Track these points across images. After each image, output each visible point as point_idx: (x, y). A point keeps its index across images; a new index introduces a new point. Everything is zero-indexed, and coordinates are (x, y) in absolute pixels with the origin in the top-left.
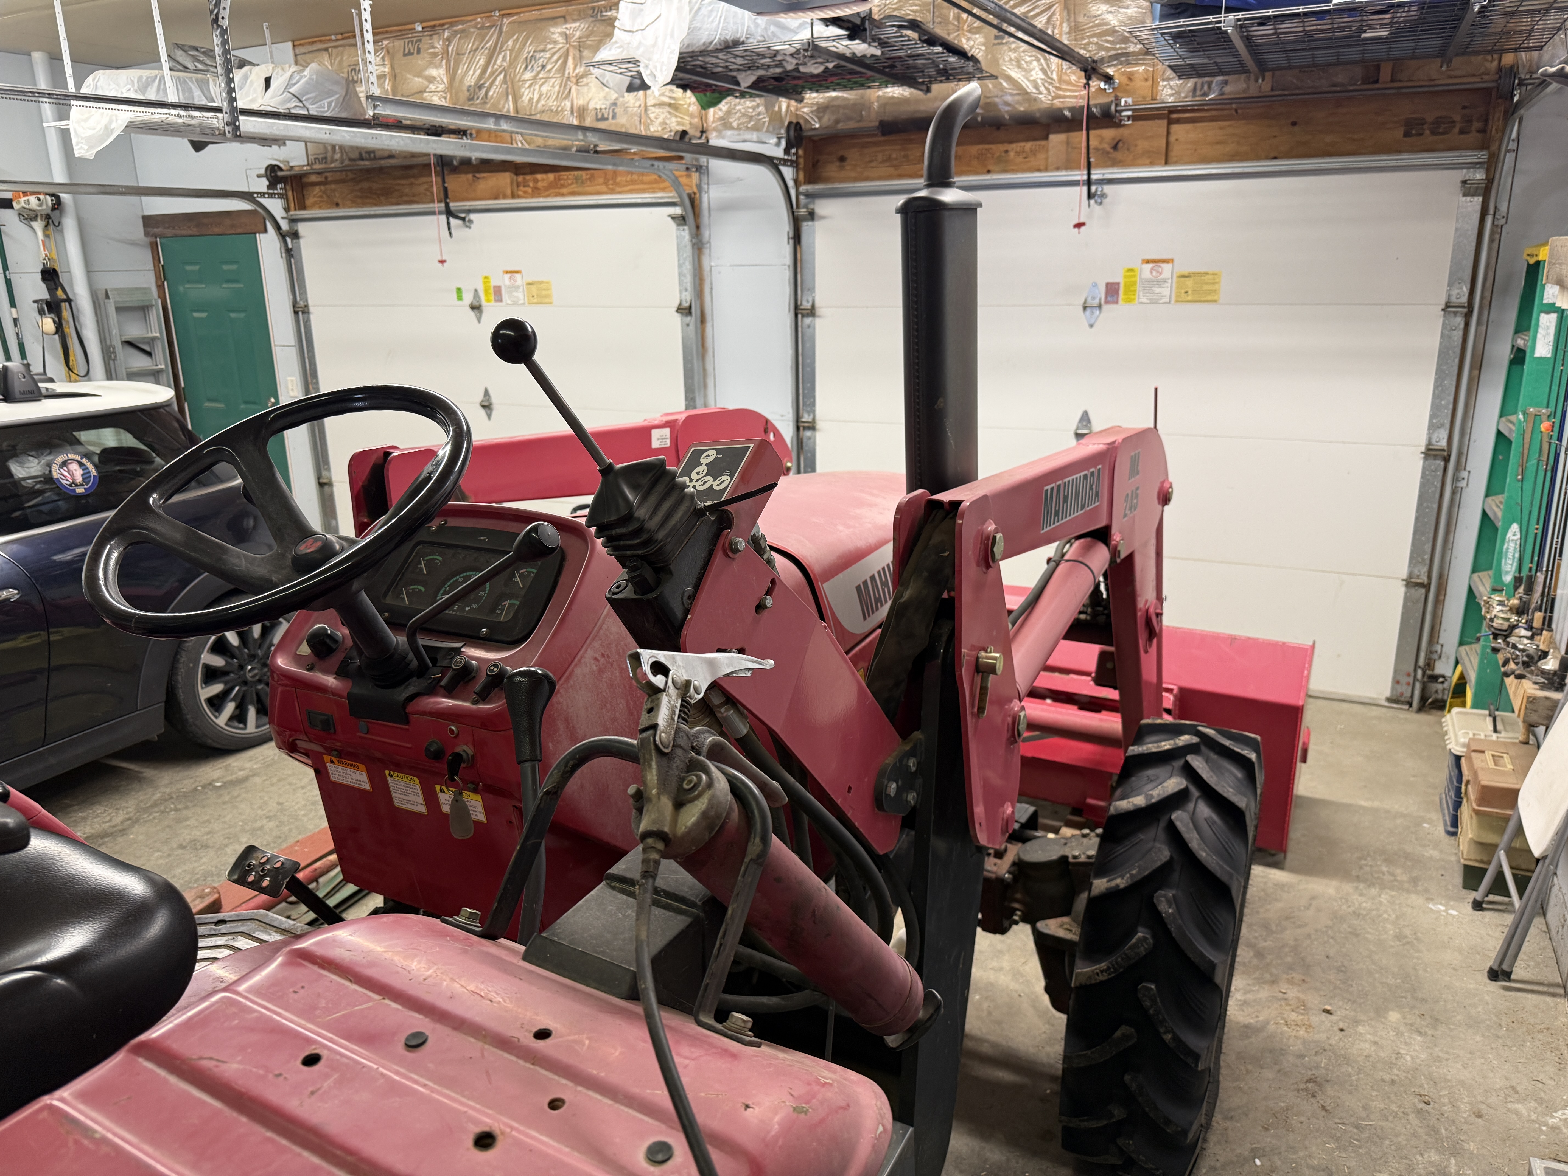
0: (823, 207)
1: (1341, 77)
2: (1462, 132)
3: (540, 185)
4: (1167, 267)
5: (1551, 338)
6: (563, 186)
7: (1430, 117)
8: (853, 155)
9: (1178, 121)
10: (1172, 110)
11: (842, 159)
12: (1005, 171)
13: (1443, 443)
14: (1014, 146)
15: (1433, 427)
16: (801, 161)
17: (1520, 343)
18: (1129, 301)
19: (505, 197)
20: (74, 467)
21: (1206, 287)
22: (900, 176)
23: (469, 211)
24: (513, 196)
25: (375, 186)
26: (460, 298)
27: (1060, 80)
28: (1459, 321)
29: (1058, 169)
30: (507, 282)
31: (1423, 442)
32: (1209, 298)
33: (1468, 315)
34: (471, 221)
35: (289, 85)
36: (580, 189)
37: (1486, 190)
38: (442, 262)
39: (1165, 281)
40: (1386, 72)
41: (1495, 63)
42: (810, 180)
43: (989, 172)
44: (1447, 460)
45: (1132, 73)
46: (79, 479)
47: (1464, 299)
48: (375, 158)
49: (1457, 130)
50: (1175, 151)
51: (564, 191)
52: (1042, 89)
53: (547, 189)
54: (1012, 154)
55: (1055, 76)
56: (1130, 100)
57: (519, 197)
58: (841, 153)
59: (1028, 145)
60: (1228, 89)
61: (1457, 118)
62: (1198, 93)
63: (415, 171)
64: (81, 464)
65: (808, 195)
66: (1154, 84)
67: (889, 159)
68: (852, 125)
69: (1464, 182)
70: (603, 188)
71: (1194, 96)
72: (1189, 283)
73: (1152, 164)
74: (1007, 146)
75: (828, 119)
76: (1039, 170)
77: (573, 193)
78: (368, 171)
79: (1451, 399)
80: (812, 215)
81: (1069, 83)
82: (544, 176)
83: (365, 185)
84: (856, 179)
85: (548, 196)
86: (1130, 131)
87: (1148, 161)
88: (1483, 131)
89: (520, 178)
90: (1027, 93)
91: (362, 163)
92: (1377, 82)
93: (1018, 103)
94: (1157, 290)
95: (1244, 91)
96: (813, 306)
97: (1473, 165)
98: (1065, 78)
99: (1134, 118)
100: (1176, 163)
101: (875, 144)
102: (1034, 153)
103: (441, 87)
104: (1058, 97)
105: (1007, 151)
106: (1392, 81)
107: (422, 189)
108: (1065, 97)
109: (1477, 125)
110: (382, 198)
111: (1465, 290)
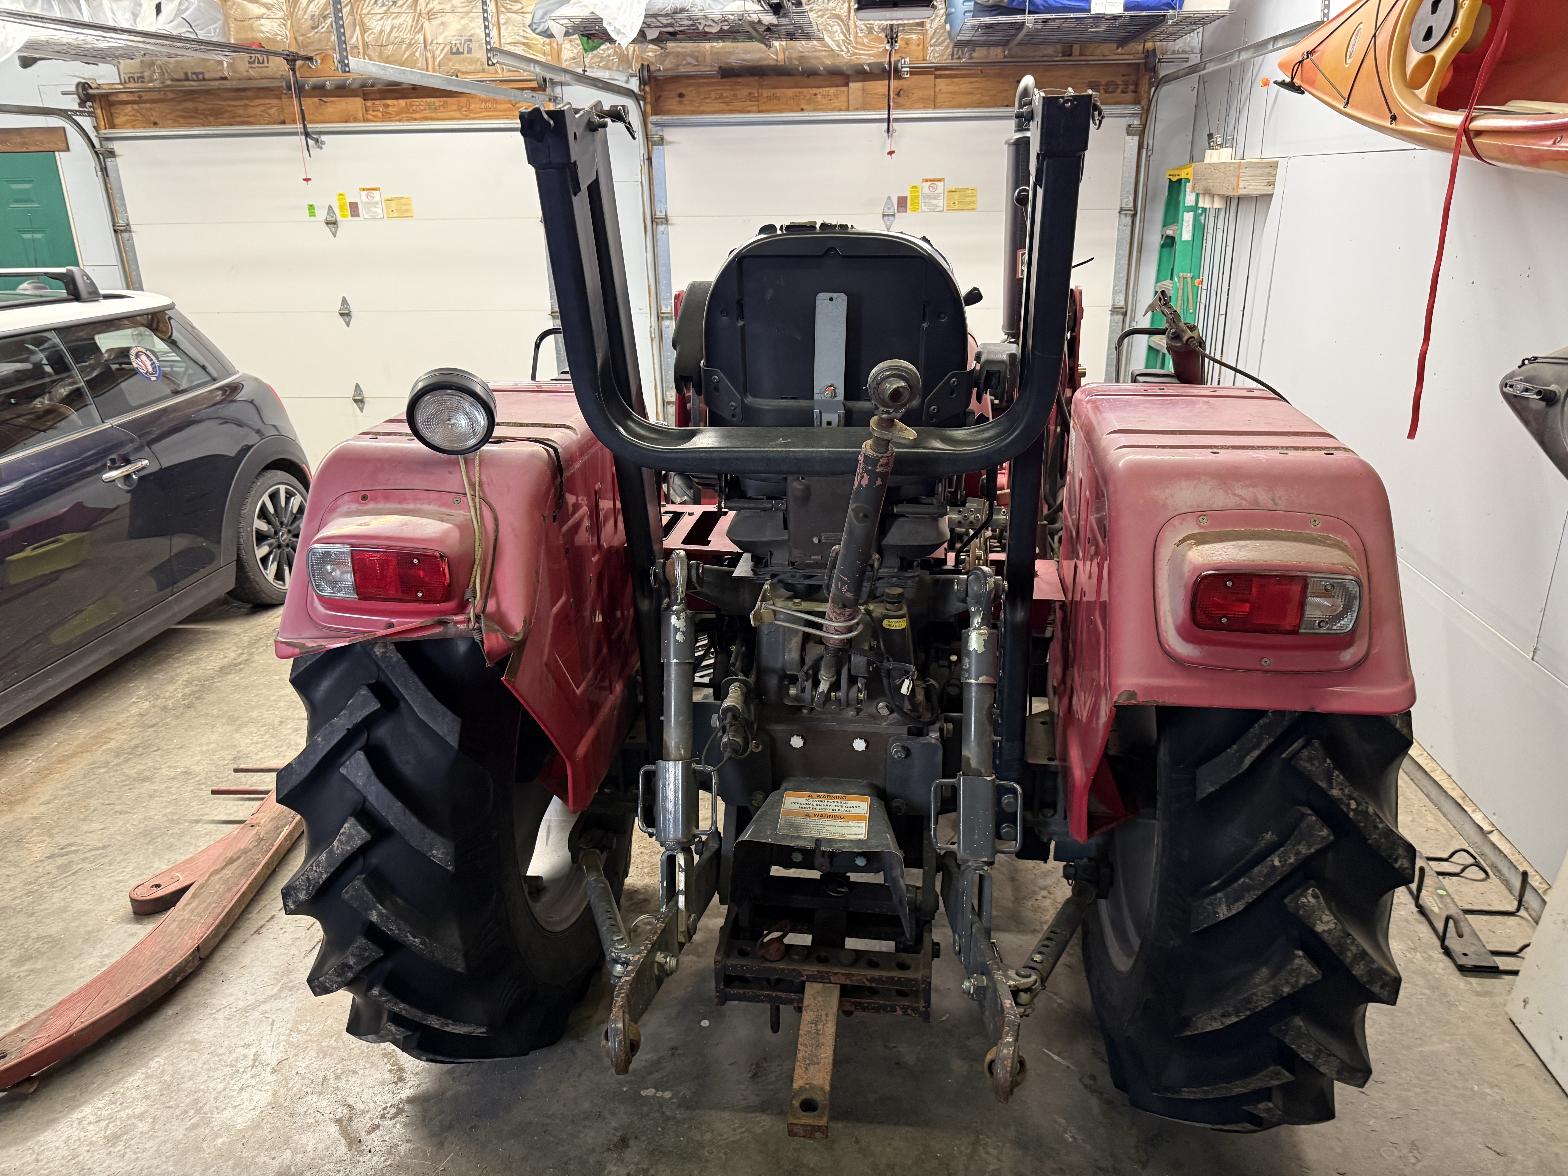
0: (670, 134)
1: (1049, 50)
2: (1123, 92)
3: (390, 109)
4: (940, 185)
5: (1190, 228)
6: (415, 112)
7: (1103, 82)
8: (690, 92)
9: (940, 76)
10: (937, 68)
11: (681, 95)
12: (815, 110)
13: (1122, 304)
14: (821, 90)
15: (1115, 292)
16: (648, 96)
17: (1170, 232)
18: (914, 210)
19: (356, 120)
20: (144, 357)
21: (967, 199)
22: (731, 111)
23: (321, 133)
24: (365, 120)
25: (201, 106)
26: (312, 213)
27: (856, 43)
28: (1129, 220)
29: (857, 109)
30: (364, 199)
31: (1110, 304)
32: (970, 207)
33: (1134, 216)
34: (323, 143)
35: (179, 12)
36: (434, 115)
37: (1141, 133)
38: (307, 180)
39: (939, 195)
40: (1076, 50)
41: (1142, 46)
42: (655, 113)
43: (802, 110)
44: (1125, 314)
45: (908, 39)
46: (150, 370)
47: (1131, 205)
48: (204, 79)
49: (1119, 90)
50: (939, 99)
51: (417, 116)
52: (843, 48)
53: (398, 114)
54: (819, 96)
55: (852, 39)
56: (907, 60)
57: (368, 121)
58: (680, 91)
59: (832, 90)
60: (975, 55)
61: (1120, 82)
62: (955, 57)
63: (249, 94)
64: (148, 356)
65: (656, 124)
66: (924, 49)
67: (721, 97)
68: (690, 70)
69: (1129, 126)
70: (457, 115)
71: (952, 58)
72: (956, 196)
73: (925, 108)
74: (817, 91)
75: (668, 63)
76: (840, 110)
77: (426, 119)
78: (193, 92)
79: (1125, 273)
80: (661, 141)
81: (863, 44)
82: (395, 102)
83: (190, 105)
84: (693, 113)
85: (400, 120)
86: (907, 83)
87: (922, 105)
88: (1135, 92)
89: (369, 103)
90: (832, 50)
91: (187, 83)
92: (1070, 55)
93: (825, 57)
94: (934, 202)
95: (987, 57)
96: (666, 215)
97: (1133, 115)
98: (859, 40)
99: (912, 73)
100: (940, 107)
101: (709, 84)
102: (836, 96)
103: (281, 14)
104: (856, 54)
105: (815, 94)
106: (1081, 55)
107: (258, 111)
108: (860, 54)
109: (1132, 87)
110: (211, 119)
111: (1131, 198)
